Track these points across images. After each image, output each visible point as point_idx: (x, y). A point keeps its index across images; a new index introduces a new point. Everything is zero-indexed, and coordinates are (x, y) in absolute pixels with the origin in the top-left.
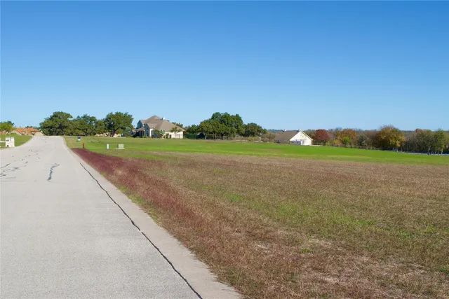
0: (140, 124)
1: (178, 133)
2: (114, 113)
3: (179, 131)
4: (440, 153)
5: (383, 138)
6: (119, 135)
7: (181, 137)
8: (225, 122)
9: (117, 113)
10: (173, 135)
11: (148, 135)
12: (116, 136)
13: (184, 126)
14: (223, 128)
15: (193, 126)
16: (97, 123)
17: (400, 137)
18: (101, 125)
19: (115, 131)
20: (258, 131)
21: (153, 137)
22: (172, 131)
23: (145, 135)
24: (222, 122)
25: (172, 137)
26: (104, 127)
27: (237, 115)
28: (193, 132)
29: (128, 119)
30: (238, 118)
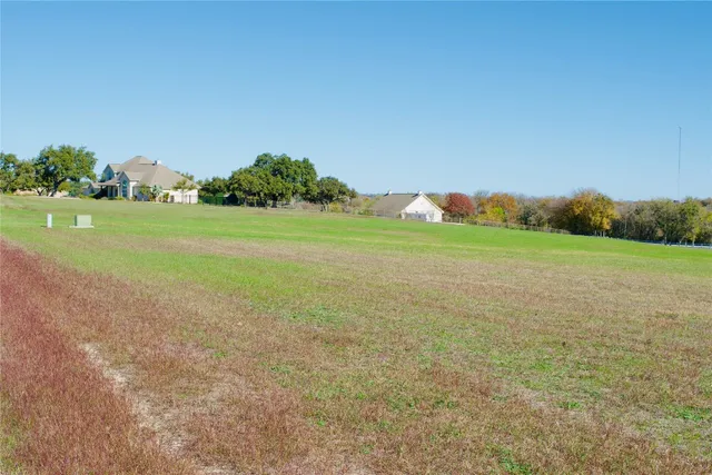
0: (109, 172)
1: (190, 193)
2: (56, 148)
3: (190, 189)
4: (689, 242)
5: (577, 211)
6: (65, 193)
7: (195, 200)
8: (281, 173)
9: (63, 148)
10: (178, 196)
11: (125, 195)
12: (58, 195)
13: (196, 180)
14: (278, 184)
15: (214, 180)
16: (19, 166)
17: (610, 212)
18: (27, 172)
19: (57, 184)
20: (340, 192)
21: (136, 198)
22: (176, 188)
23: (120, 195)
24: (276, 172)
25: (177, 199)
26: (33, 175)
27: (305, 161)
28: (215, 191)
29: (85, 161)
30: (307, 167)
